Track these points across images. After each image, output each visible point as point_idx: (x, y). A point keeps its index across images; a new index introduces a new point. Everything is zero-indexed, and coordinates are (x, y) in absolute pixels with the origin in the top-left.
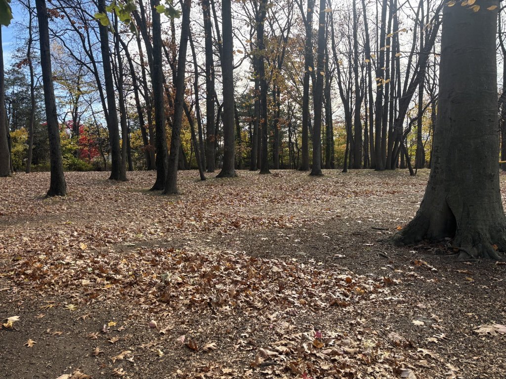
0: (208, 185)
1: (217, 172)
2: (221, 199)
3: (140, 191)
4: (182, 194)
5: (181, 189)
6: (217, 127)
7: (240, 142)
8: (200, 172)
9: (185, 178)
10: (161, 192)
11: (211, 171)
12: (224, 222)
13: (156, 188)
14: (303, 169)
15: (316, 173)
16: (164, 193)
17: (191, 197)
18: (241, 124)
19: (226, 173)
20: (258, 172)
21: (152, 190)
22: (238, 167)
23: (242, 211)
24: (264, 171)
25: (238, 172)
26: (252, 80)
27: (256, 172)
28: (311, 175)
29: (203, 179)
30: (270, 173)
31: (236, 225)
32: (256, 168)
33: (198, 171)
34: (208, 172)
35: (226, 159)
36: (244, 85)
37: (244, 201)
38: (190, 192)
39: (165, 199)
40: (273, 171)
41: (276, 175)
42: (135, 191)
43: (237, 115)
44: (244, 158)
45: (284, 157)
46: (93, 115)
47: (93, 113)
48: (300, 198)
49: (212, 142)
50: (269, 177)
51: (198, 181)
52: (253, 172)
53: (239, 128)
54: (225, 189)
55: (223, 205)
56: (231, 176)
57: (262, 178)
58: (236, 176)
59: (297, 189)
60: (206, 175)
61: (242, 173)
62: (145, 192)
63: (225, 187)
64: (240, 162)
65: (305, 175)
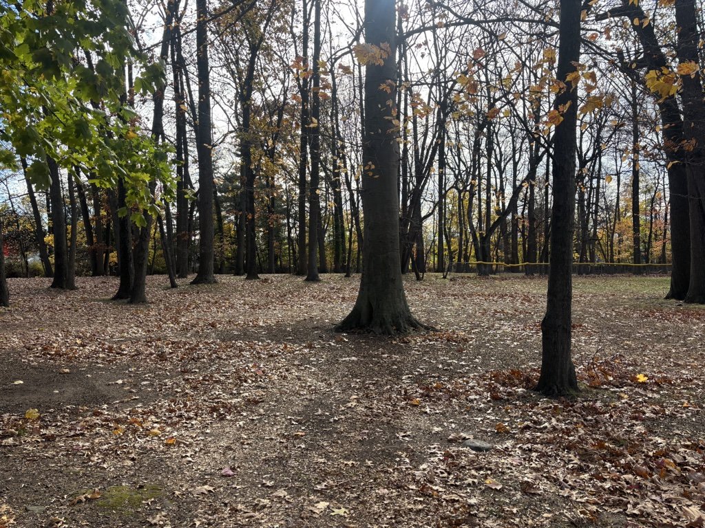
0: (181, 293)
1: (191, 277)
2: (197, 307)
3: (101, 301)
4: (150, 303)
5: (149, 297)
6: (192, 216)
7: (221, 238)
8: (170, 277)
10: (126, 301)
11: (183, 276)
12: (201, 324)
13: (118, 297)
15: (312, 278)
16: (131, 302)
17: (162, 306)
18: (223, 213)
19: (203, 278)
20: (243, 277)
21: (114, 299)
22: (220, 271)
24: (252, 275)
25: (218, 277)
27: (242, 277)
28: (307, 280)
29: (174, 285)
30: (258, 278)
32: (242, 271)
33: (167, 276)
34: (179, 277)
35: (203, 259)
38: (161, 301)
39: (133, 308)
40: (262, 276)
41: (266, 280)
42: (92, 300)
43: (219, 203)
44: (228, 259)
46: (10, 199)
47: (10, 196)
48: (285, 304)
49: (185, 240)
50: (257, 283)
51: (167, 288)
52: (238, 277)
53: (220, 219)
56: (210, 283)
57: (249, 284)
58: (215, 282)
59: (285, 296)
60: (178, 282)
61: (224, 279)
63: (202, 295)
64: (222, 263)
65: (300, 280)
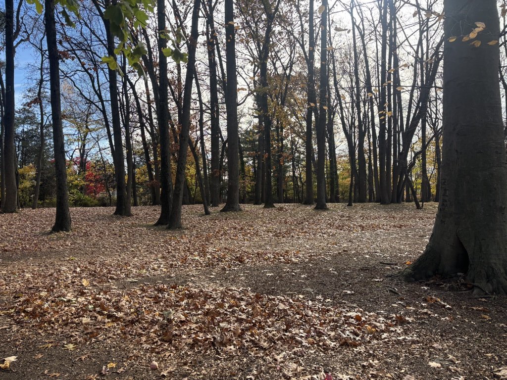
0: (212, 220)
1: (221, 206)
2: (225, 234)
3: (145, 227)
4: (186, 229)
5: (185, 223)
6: (222, 162)
7: (244, 177)
8: (205, 206)
9: (189, 213)
10: (165, 227)
11: (215, 205)
12: (228, 257)
13: (160, 223)
14: (307, 202)
15: (321, 207)
16: (169, 228)
17: (195, 232)
18: (245, 159)
19: (230, 207)
21: (156, 225)
22: (243, 201)
23: (245, 245)
24: (269, 204)
25: (242, 206)
26: (255, 117)
27: (261, 206)
28: (316, 208)
29: (207, 213)
30: (274, 207)
31: (240, 259)
32: (260, 201)
33: (202, 205)
34: (212, 206)
35: (230, 193)
36: (248, 121)
37: (249, 235)
38: (195, 227)
39: (168, 235)
40: (277, 205)
41: (281, 209)
42: (140, 226)
43: (241, 151)
44: (248, 192)
45: (289, 191)
46: (100, 151)
47: (100, 149)
48: (306, 232)
49: (217, 177)
50: (273, 211)
51: (202, 215)
52: (258, 206)
53: (243, 163)
54: (229, 223)
55: (227, 239)
56: (236, 211)
57: (268, 212)
58: (240, 210)
59: (302, 223)
60: (210, 209)
61: (246, 207)
62: (149, 227)
63: (229, 221)
64: (244, 196)
65: (310, 208)
